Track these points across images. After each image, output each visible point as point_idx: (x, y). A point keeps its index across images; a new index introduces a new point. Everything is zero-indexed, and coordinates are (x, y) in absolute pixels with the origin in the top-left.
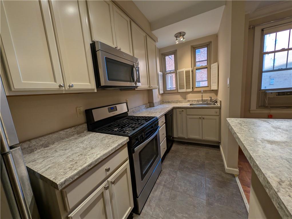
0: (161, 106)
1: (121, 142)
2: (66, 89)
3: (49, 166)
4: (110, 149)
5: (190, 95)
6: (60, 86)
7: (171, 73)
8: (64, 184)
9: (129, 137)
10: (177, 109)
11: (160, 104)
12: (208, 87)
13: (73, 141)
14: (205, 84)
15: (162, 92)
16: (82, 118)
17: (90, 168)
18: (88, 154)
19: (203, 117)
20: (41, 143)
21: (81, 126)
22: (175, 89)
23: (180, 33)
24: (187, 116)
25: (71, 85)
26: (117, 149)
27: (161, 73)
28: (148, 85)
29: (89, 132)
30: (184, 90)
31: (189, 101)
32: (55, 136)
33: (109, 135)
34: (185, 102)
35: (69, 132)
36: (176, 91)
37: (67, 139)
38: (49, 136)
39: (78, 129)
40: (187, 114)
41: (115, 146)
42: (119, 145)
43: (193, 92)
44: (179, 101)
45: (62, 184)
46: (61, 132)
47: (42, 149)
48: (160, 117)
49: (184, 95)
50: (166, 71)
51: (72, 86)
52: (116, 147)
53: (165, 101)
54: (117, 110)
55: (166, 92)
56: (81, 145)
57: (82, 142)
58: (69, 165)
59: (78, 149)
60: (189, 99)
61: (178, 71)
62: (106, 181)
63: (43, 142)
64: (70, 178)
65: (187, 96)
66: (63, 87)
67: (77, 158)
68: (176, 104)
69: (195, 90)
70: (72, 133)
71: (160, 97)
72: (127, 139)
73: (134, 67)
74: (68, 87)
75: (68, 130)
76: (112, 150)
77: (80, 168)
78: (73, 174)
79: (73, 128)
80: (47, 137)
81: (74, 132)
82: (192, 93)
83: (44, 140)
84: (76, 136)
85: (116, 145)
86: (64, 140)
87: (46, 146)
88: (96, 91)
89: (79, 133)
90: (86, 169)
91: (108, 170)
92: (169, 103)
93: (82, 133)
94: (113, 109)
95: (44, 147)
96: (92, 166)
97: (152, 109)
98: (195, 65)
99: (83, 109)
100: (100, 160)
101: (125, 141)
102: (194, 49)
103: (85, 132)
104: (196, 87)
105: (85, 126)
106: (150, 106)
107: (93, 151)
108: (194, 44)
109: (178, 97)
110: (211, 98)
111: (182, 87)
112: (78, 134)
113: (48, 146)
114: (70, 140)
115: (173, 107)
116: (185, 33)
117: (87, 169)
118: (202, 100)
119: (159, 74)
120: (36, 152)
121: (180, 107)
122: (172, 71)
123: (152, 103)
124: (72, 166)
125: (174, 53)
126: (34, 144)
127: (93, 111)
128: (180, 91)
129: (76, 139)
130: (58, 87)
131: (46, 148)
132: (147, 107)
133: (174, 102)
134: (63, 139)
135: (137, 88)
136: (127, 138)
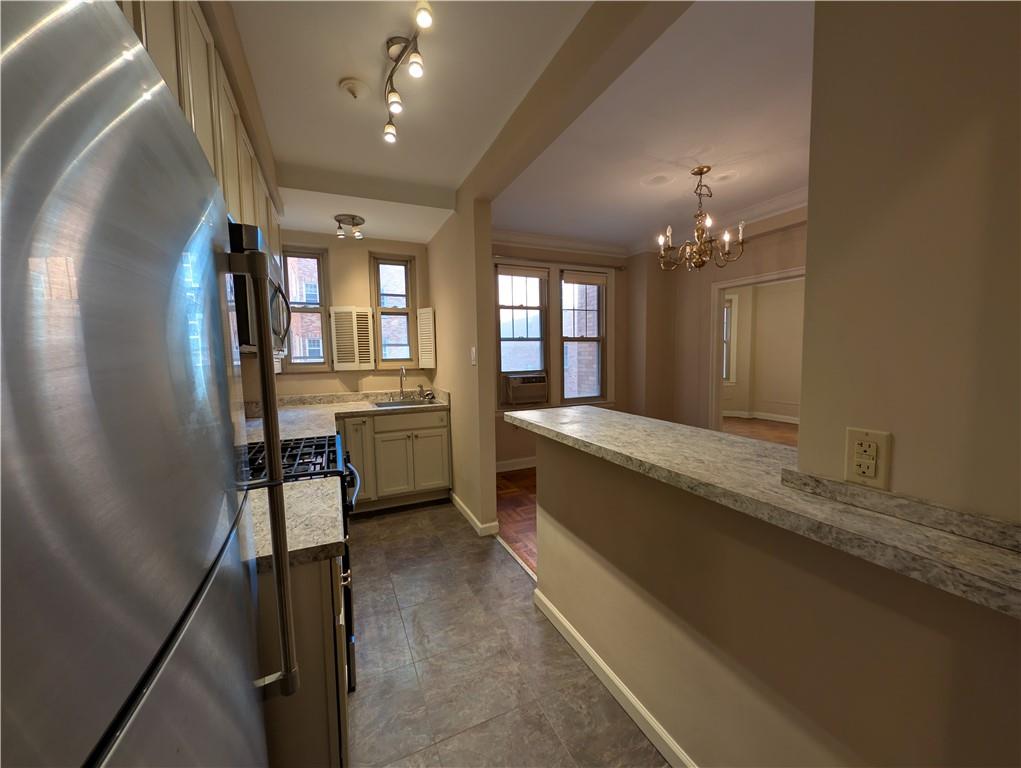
5: (370, 378)
7: (305, 309)
10: (348, 417)
12: (410, 360)
14: (404, 353)
15: (278, 367)
19: (416, 433)
22: (322, 360)
24: (377, 436)
30: (355, 366)
31: (367, 396)
36: (326, 366)
40: (377, 430)
43: (376, 372)
44: (338, 397)
49: (352, 379)
55: (290, 369)
60: (368, 392)
61: (332, 310)
65: (360, 382)
69: (382, 366)
82: (374, 375)
92: (304, 404)
98: (379, 303)
102: (376, 260)
104: (383, 360)
109: (335, 386)
110: (421, 387)
111: (346, 356)
115: (336, 414)
116: (364, 220)
118: (402, 392)
121: (357, 412)
122: (310, 306)
128: (338, 367)
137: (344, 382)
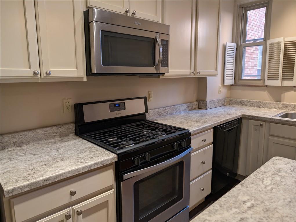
0: (221, 110)
1: (102, 160)
2: (42, 77)
3: (8, 169)
4: (81, 166)
6: (35, 73)
7: (254, 44)
8: (12, 192)
9: (118, 155)
10: (250, 119)
11: (223, 105)
13: (50, 146)
15: (229, 81)
16: (69, 116)
17: (46, 183)
18: (53, 166)
20: (14, 140)
21: (66, 127)
22: (260, 78)
24: (271, 138)
25: (48, 72)
26: (92, 168)
27: (234, 45)
28: (190, 70)
29: (75, 137)
30: (277, 83)
31: (286, 106)
32: (31, 134)
33: (96, 146)
34: (277, 106)
35: (49, 132)
36: (261, 82)
37: (45, 142)
38: (24, 133)
39: (62, 129)
40: (271, 134)
41: (89, 164)
42: (96, 164)
44: (264, 104)
45: (9, 192)
46: (38, 131)
47: (14, 148)
48: (197, 130)
50: (244, 40)
51: (49, 74)
52: (91, 166)
53: (234, 100)
54: (125, 109)
55: (241, 82)
56: (54, 153)
57: (57, 150)
58: (25, 174)
59: (47, 157)
60: (288, 103)
61: (269, 42)
62: (71, 208)
63: (17, 140)
64: (19, 187)
65: (283, 95)
66: (37, 74)
67: (39, 168)
68: (256, 108)
70: (53, 135)
71: (224, 91)
72: (114, 158)
73: (156, 41)
74: (45, 75)
75: (48, 129)
76: (83, 168)
77: (33, 181)
78: (23, 184)
79: (54, 128)
80: (21, 134)
81: (56, 133)
82: (295, 91)
83: (18, 137)
84: (57, 139)
85: (92, 162)
86: (41, 142)
87: (19, 145)
88: (85, 79)
89: (63, 136)
90: (40, 184)
91: (73, 193)
92: (243, 105)
93: (66, 136)
94: (119, 106)
95: (17, 147)
96: (49, 182)
97: (196, 114)
99: (72, 102)
100: (62, 178)
101: (108, 160)
103: (71, 135)
105: (72, 127)
106: (199, 108)
107: (61, 164)
109: (264, 96)
111: (272, 76)
112: (60, 137)
113: (21, 146)
114: (48, 144)
115: (242, 115)
117: (42, 184)
119: (227, 47)
120: (7, 150)
121: (258, 117)
122: (258, 41)
123: (203, 101)
124: (27, 176)
125: (267, 4)
126: (6, 140)
127: (84, 106)
128: (268, 83)
129: (55, 143)
130: (32, 75)
131: (18, 148)
132: (191, 107)
133: (252, 104)
134: (40, 140)
135: (163, 76)
136: (115, 156)
137: (271, 93)
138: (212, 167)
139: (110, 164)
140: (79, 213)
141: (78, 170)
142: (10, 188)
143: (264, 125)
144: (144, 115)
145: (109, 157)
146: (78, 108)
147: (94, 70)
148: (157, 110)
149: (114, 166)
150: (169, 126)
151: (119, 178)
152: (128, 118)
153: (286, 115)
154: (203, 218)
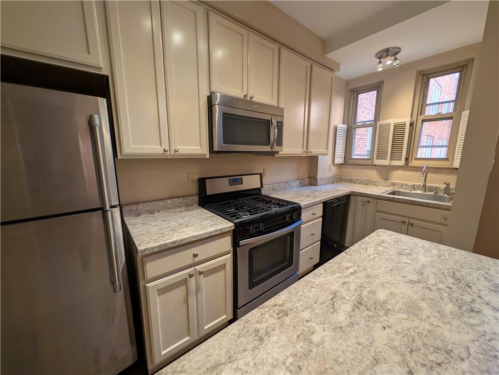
0: (330, 187)
1: (221, 227)
2: (171, 154)
3: (143, 232)
4: (203, 232)
5: (400, 172)
6: (165, 150)
7: (364, 125)
8: (144, 251)
9: (235, 224)
10: (359, 196)
11: (333, 182)
12: (447, 159)
13: (177, 214)
14: (441, 153)
15: (339, 160)
16: (194, 189)
17: (172, 246)
18: (179, 231)
19: (411, 221)
20: (147, 208)
21: (191, 198)
22: (369, 157)
23: (387, 50)
24: (378, 214)
25: (176, 149)
26: (212, 234)
27: (345, 126)
28: (303, 149)
29: (199, 207)
30: (386, 162)
31: (394, 184)
32: (161, 203)
33: (216, 215)
34: (385, 184)
35: (177, 202)
36: (370, 161)
37: (173, 210)
38: (155, 202)
39: (187, 200)
40: (378, 210)
41: (210, 230)
42: (216, 231)
43: (406, 167)
44: (372, 182)
45: (142, 251)
46: (168, 201)
47: (147, 215)
48: (307, 204)
49: (385, 172)
50: (355, 122)
51: (177, 151)
52: (211, 232)
53: (343, 178)
54: (242, 184)
55: (350, 162)
56: (180, 220)
57: (183, 217)
58: (156, 237)
59: (175, 223)
60: (395, 182)
61: (379, 123)
62: (193, 268)
63: (149, 208)
64: (150, 248)
65: (390, 173)
66: (167, 151)
67: (167, 233)
68: (364, 186)
69: (413, 163)
70: (180, 204)
71: (334, 169)
72: (232, 226)
73: (272, 122)
74: (174, 152)
75: (176, 199)
76: (204, 234)
77: (162, 243)
78: (153, 245)
79: (181, 199)
80: (153, 203)
81: (182, 203)
82: (403, 170)
83: (150, 206)
84: (183, 208)
85: (213, 229)
86: (169, 211)
87: (151, 212)
88: (208, 156)
89: (188, 206)
90: (168, 246)
91: (195, 256)
92: (352, 182)
93: (191, 206)
94: (237, 181)
95: (150, 214)
96: (175, 245)
97: (308, 190)
99: (196, 177)
100: (186, 241)
101: (226, 228)
102: (424, 77)
103: (195, 205)
104: (416, 159)
105: (196, 198)
106: (310, 184)
107: (186, 229)
108: (423, 67)
109: (373, 174)
110: (448, 185)
111: (381, 155)
112: (186, 207)
113: (153, 214)
114: (175, 212)
115: (351, 192)
116: (400, 49)
117: (169, 246)
118: (424, 186)
119: (338, 128)
120: (141, 216)
121: (365, 194)
122: (367, 123)
123: (314, 178)
124: (157, 238)
125: (377, 86)
126: (141, 207)
127: (206, 180)
128: (377, 162)
129: (181, 212)
130: (163, 152)
131: (150, 215)
132: (302, 184)
133: (361, 182)
134: (169, 209)
135: (277, 154)
136: (233, 224)
137: (378, 172)
138: (320, 239)
139: (228, 232)
140: (200, 273)
141: (200, 235)
142: (143, 248)
143: (371, 202)
144: (259, 189)
145: (227, 225)
146: (202, 182)
147: (216, 149)
148: (271, 186)
149: (231, 233)
150: (282, 200)
151: (235, 244)
152: (245, 192)
153: (394, 193)
154: (308, 280)
